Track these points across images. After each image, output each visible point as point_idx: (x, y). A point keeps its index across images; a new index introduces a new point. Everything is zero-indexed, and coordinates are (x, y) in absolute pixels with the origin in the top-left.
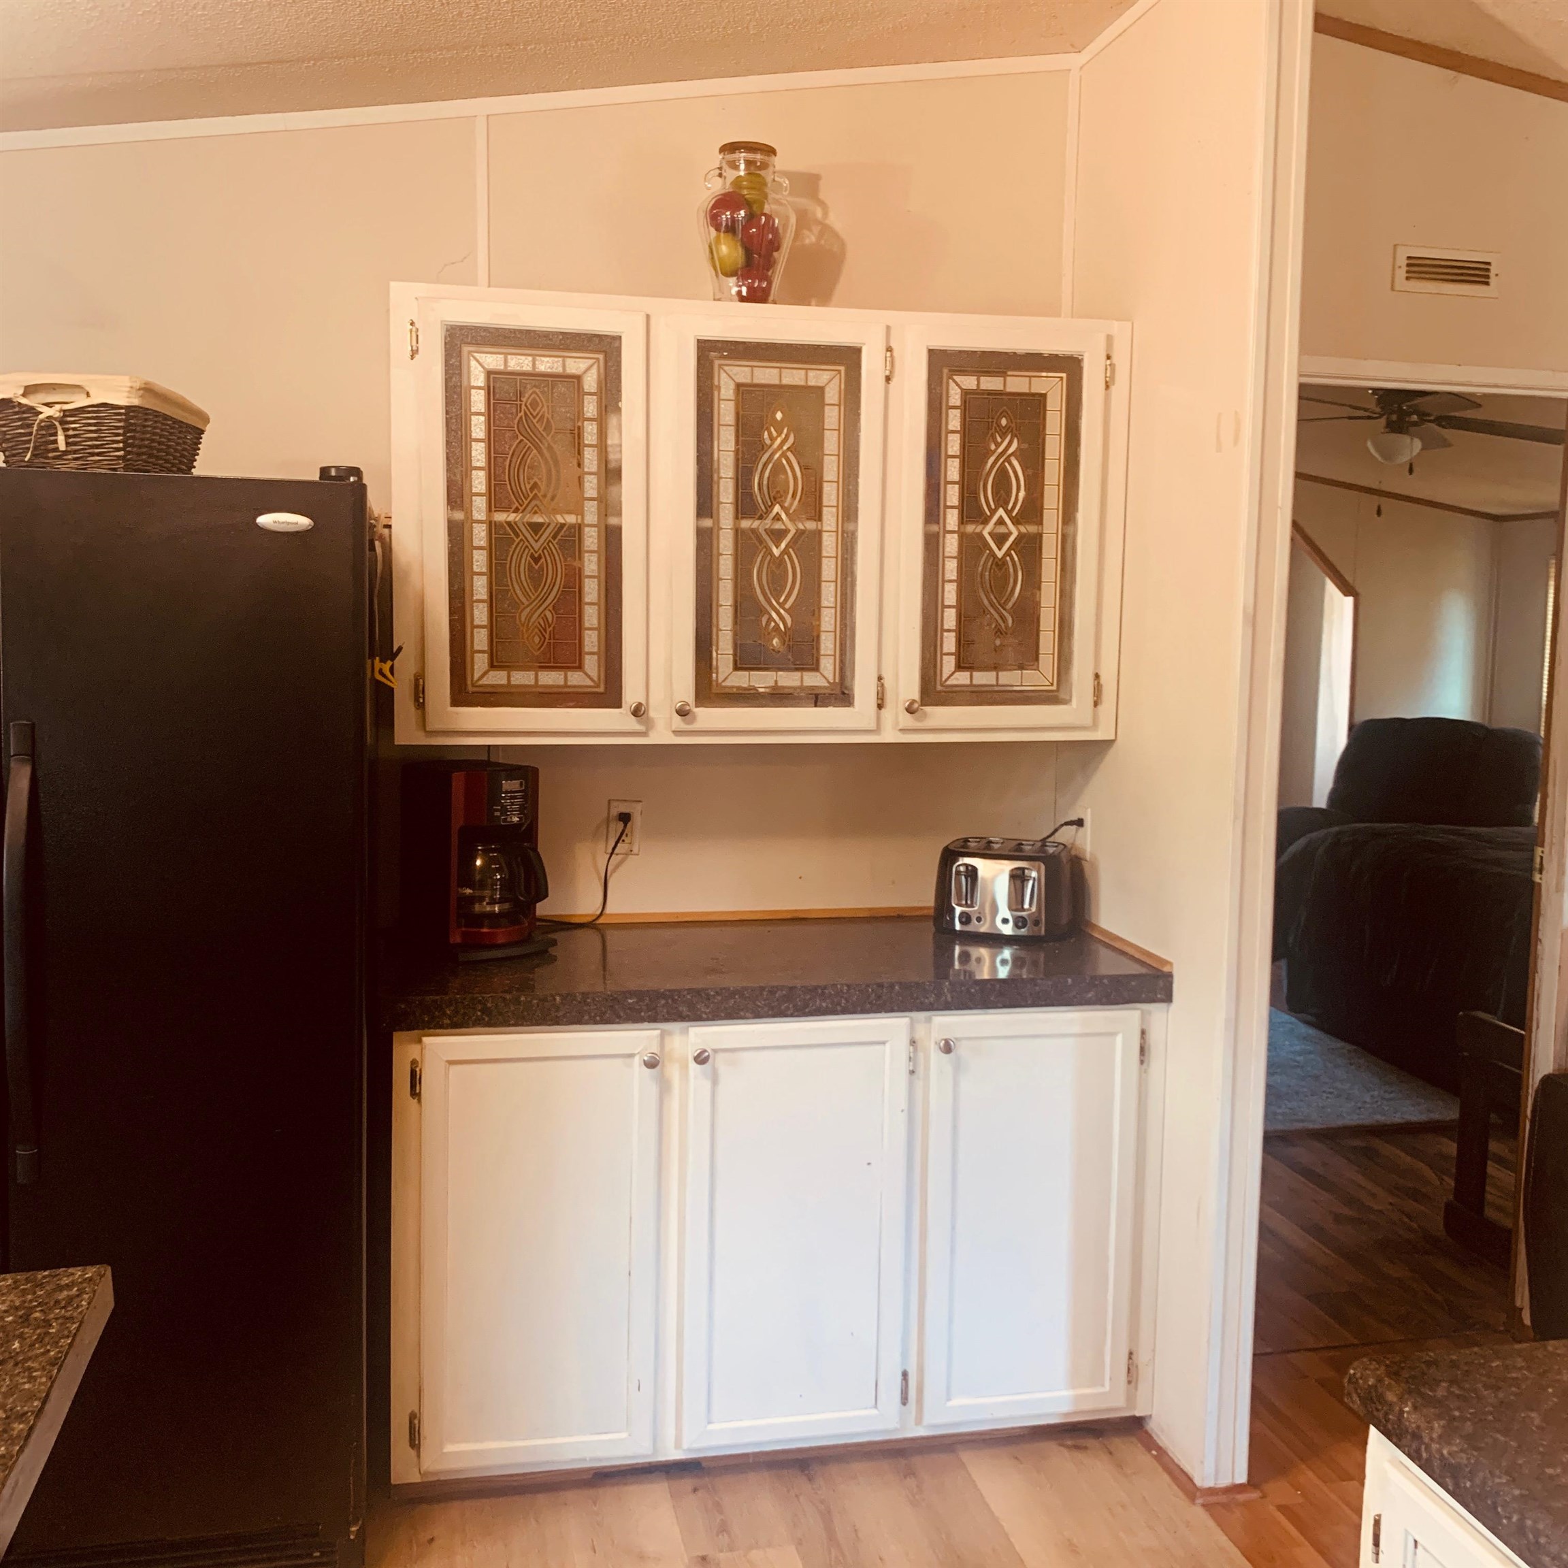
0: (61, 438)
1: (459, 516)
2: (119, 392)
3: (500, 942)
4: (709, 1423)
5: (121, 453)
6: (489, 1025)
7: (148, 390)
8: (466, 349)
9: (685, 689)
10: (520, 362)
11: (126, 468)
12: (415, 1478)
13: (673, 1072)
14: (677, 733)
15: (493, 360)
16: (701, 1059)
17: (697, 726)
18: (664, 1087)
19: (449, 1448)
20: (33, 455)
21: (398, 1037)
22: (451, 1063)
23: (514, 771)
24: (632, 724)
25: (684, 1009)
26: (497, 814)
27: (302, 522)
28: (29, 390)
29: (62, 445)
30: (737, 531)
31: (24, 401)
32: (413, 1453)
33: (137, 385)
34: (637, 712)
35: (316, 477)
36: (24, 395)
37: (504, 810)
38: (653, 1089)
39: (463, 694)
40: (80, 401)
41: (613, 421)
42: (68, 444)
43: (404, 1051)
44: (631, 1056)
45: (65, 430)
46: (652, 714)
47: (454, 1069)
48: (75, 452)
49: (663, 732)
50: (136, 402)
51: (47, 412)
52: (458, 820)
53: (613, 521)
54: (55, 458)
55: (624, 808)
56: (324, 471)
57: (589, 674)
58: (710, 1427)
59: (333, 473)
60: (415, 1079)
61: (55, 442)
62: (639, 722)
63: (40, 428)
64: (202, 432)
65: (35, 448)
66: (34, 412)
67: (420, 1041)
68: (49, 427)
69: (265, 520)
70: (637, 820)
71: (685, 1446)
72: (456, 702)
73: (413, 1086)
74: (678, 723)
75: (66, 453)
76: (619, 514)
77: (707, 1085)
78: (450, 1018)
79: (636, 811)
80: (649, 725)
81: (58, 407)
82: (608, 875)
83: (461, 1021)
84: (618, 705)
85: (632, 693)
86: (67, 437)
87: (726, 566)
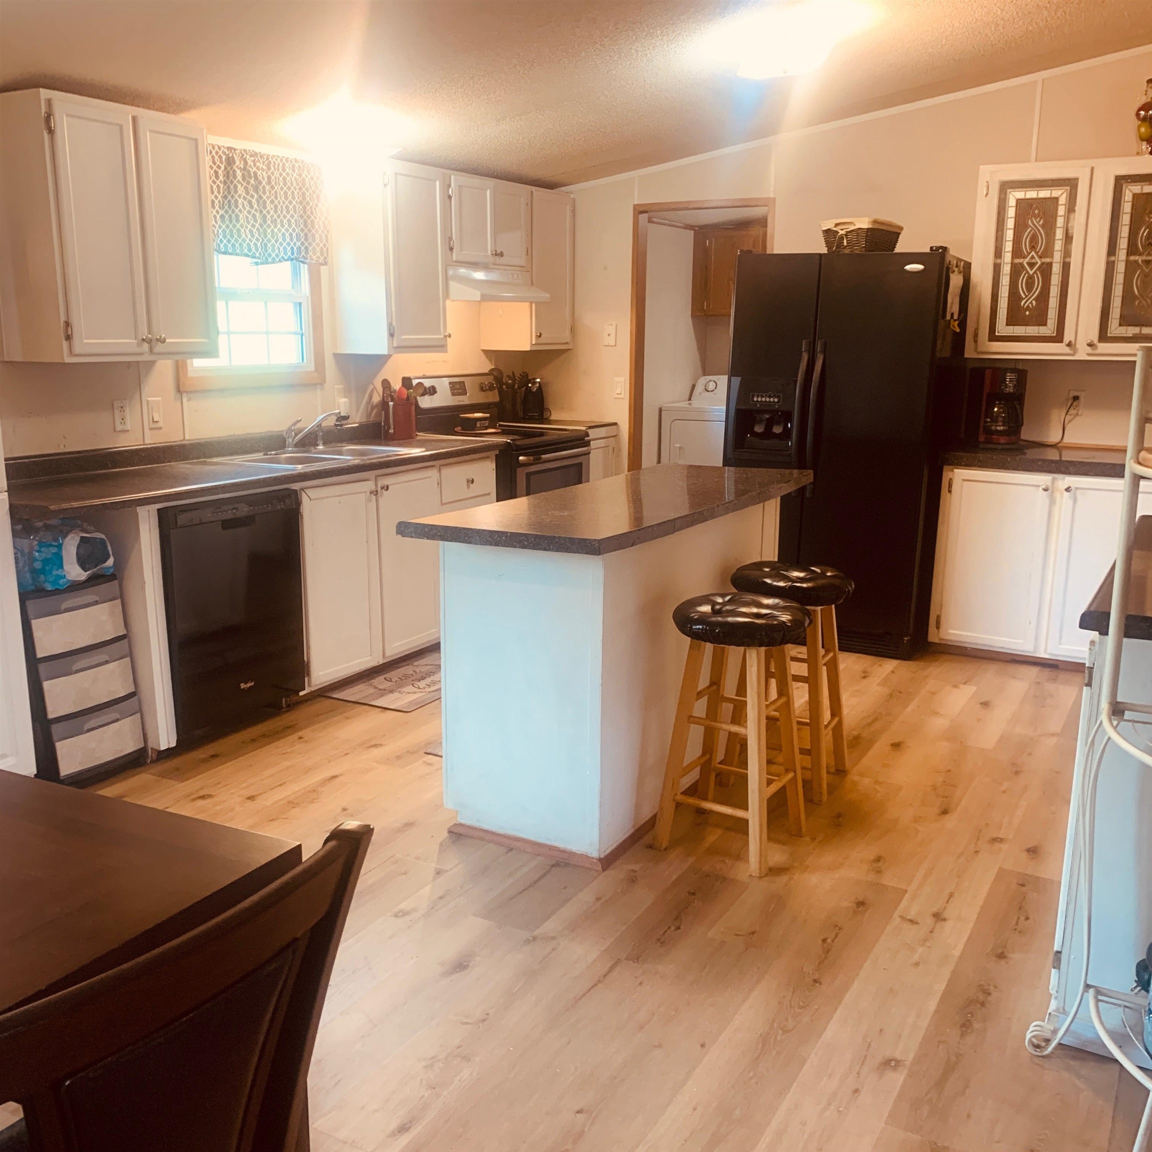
0: (845, 241)
1: (998, 261)
2: (864, 224)
3: (1002, 442)
4: (1060, 644)
5: (864, 245)
6: (980, 467)
7: (875, 222)
8: (1009, 191)
9: (1094, 335)
10: (1032, 194)
11: (866, 251)
12: (937, 641)
13: (1057, 495)
14: (1089, 355)
15: (1020, 194)
16: (1068, 490)
17: (1099, 351)
18: (1052, 502)
19: (951, 631)
20: (836, 248)
21: (946, 468)
22: (964, 480)
23: (1013, 371)
24: (1067, 350)
25: (1063, 469)
26: (1003, 387)
27: (920, 267)
28: (837, 225)
29: (845, 244)
30: (1127, 262)
31: (834, 229)
32: (936, 630)
33: (871, 220)
34: (1069, 345)
35: (928, 251)
36: (835, 227)
37: (1006, 386)
38: (1047, 501)
39: (993, 337)
40: (852, 228)
41: (1072, 216)
42: (847, 243)
43: (947, 474)
44: (1039, 486)
45: (847, 238)
46: (1078, 346)
47: (966, 483)
48: (849, 246)
49: (1082, 354)
50: (870, 226)
51: (841, 232)
52: (987, 390)
53: (1067, 260)
54: (843, 248)
55: (1076, 394)
56: (931, 248)
57: (1049, 330)
58: (1060, 646)
59: (934, 248)
60: (950, 486)
61: (843, 243)
62: (1070, 350)
63: (839, 238)
64: (900, 234)
65: (837, 245)
66: (837, 232)
67: (953, 471)
68: (842, 238)
69: (908, 267)
70: (1082, 399)
71: (1048, 651)
72: (990, 340)
73: (949, 487)
74: (1089, 350)
75: (846, 246)
76: (1070, 257)
77: (1071, 502)
78: (965, 462)
79: (1082, 395)
80: (1075, 352)
81: (845, 230)
82: (1066, 423)
83: (969, 465)
84: (1062, 342)
85: (1068, 336)
86: (847, 241)
87: (1119, 278)
